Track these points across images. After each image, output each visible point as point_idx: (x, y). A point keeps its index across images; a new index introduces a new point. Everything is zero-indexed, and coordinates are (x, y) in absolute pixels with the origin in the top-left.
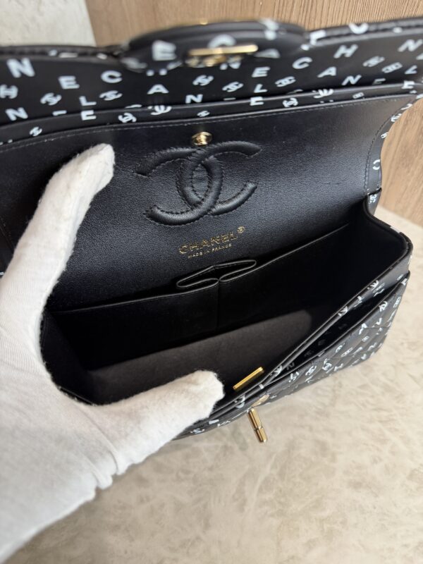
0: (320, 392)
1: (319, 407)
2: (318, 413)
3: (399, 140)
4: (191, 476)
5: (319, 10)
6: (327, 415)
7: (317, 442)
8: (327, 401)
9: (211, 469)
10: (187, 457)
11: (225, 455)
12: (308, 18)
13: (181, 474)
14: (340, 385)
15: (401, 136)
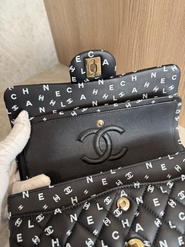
5: (146, 39)
12: (141, 43)
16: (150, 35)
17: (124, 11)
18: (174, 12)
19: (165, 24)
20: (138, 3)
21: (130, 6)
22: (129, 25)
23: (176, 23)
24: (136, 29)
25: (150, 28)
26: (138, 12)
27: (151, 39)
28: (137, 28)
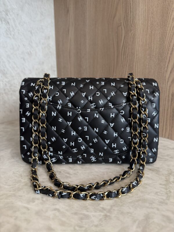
0: (158, 194)
1: (161, 200)
2: (160, 202)
3: (171, 108)
4: (84, 229)
6: (166, 204)
7: (164, 216)
8: (164, 198)
9: (96, 226)
10: (81, 219)
11: (105, 219)
13: (77, 228)
14: (170, 192)
15: (171, 106)
16: (137, 68)
17: (118, 56)
18: (152, 48)
19: (147, 58)
20: (128, 49)
21: (122, 53)
22: (122, 65)
23: (155, 55)
24: (126, 66)
25: (137, 63)
26: (128, 54)
27: (138, 71)
28: (128, 65)
